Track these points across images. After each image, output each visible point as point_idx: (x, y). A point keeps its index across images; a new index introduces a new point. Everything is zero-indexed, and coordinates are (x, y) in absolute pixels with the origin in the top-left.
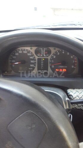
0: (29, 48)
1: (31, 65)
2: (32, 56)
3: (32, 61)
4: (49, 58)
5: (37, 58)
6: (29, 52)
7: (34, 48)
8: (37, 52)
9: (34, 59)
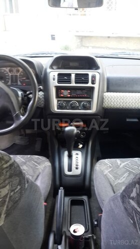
0: (5, 68)
1: (7, 80)
2: (7, 73)
3: (7, 77)
4: (18, 74)
5: (10, 74)
6: (5, 71)
7: (9, 68)
8: (10, 71)
9: (8, 76)
